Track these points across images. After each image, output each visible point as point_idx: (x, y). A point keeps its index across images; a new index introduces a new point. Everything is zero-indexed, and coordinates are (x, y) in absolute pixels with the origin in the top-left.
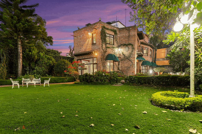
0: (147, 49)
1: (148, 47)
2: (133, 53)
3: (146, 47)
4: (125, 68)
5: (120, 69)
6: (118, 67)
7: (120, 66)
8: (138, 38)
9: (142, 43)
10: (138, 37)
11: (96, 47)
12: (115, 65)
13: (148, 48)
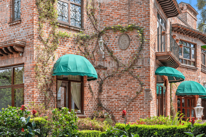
0: (192, 46)
1: (194, 42)
2: (143, 53)
3: (190, 41)
4: (122, 103)
5: (105, 104)
6: (99, 100)
7: (104, 95)
8: (161, 12)
9: (176, 29)
10: (158, 7)
11: (21, 30)
12: (86, 90)
13: (195, 45)
